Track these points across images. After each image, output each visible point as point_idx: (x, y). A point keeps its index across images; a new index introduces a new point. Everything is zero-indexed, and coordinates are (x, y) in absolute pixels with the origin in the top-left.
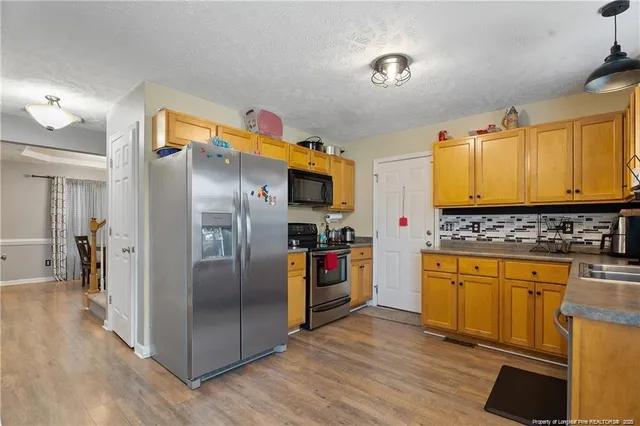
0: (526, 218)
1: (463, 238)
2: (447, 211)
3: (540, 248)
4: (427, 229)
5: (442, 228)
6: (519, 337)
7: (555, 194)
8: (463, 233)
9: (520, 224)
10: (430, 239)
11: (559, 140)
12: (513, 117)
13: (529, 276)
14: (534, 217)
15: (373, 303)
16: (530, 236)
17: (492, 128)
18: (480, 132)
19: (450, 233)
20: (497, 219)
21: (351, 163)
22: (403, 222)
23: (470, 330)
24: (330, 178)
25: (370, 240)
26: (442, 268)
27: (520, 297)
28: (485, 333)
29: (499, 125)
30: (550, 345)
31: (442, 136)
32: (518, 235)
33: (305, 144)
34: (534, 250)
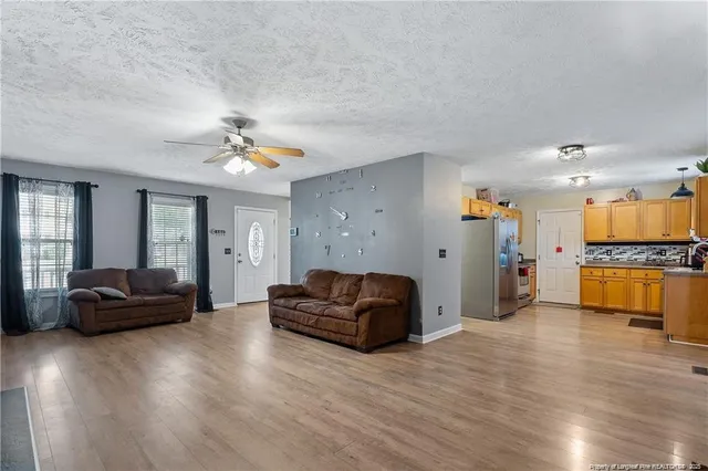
0: (639, 248)
1: (601, 259)
2: (589, 244)
3: (648, 262)
4: (576, 253)
5: (587, 253)
6: (638, 307)
7: (658, 237)
8: (600, 256)
9: (636, 251)
10: (578, 260)
11: (659, 209)
12: (633, 194)
13: (643, 276)
14: (645, 247)
15: (537, 300)
16: (643, 257)
17: (621, 200)
18: (614, 202)
19: (592, 256)
20: (622, 248)
21: (521, 213)
22: (559, 250)
23: (610, 306)
25: (535, 261)
26: (593, 274)
27: (639, 287)
28: (621, 307)
29: (625, 199)
30: (654, 308)
31: (589, 201)
32: (635, 257)
34: (646, 264)
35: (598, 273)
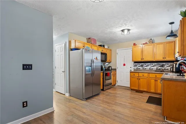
1: (139, 69)
2: (135, 62)
3: (157, 70)
4: (130, 66)
5: (134, 66)
6: (153, 90)
8: (139, 67)
10: (131, 69)
12: (151, 41)
13: (155, 77)
14: (156, 64)
16: (155, 68)
17: (146, 43)
18: (143, 44)
19: (136, 67)
20: (147, 64)
21: (111, 50)
22: (124, 65)
23: (141, 89)
24: (106, 54)
25: (116, 69)
26: (135, 75)
27: (153, 81)
28: (145, 90)
29: (148, 43)
30: (159, 92)
31: (134, 44)
32: (152, 68)
33: (100, 46)
34: (156, 71)
35: (137, 75)
